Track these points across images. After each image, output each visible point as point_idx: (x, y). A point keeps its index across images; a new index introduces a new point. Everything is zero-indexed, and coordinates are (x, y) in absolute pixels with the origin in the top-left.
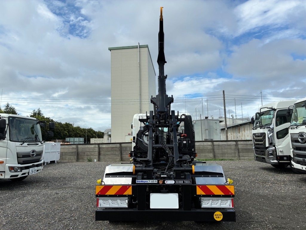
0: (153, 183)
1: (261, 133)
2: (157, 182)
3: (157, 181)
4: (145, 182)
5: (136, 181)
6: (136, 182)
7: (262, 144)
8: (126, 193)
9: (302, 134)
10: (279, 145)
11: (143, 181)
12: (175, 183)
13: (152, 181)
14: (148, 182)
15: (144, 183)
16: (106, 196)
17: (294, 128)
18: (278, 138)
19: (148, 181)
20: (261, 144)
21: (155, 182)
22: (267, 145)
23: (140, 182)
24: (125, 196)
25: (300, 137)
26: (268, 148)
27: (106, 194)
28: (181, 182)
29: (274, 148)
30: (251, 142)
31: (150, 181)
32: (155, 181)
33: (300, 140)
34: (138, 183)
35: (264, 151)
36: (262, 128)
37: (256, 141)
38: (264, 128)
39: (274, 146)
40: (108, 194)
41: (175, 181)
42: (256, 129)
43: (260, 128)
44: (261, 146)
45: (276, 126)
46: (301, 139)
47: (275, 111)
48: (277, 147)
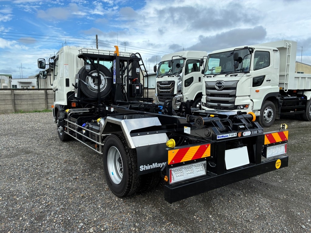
0: (233, 136)
1: (169, 81)
2: (236, 136)
3: (236, 133)
4: (226, 137)
5: (217, 136)
6: (217, 139)
7: (169, 92)
8: (204, 156)
9: (220, 82)
10: (186, 92)
11: (224, 135)
12: (251, 135)
13: (232, 134)
14: (229, 137)
15: (224, 138)
16: (182, 164)
17: (211, 77)
18: (186, 86)
19: (228, 135)
20: (166, 92)
21: (235, 136)
22: (175, 92)
23: (220, 137)
24: (203, 159)
25: (217, 85)
26: (175, 95)
27: (182, 161)
28: (256, 132)
29: (182, 95)
30: (154, 90)
31: (229, 135)
32: (234, 134)
33: (217, 88)
34: (219, 138)
35: (170, 98)
36: (171, 76)
37: (160, 89)
38: (173, 76)
39: (182, 94)
40: (183, 160)
41: (251, 131)
42: (162, 77)
43: (168, 77)
44: (168, 94)
45: (185, 75)
46: (218, 86)
47: (185, 60)
48: (184, 94)
